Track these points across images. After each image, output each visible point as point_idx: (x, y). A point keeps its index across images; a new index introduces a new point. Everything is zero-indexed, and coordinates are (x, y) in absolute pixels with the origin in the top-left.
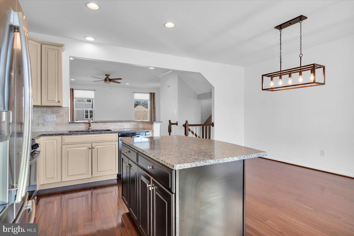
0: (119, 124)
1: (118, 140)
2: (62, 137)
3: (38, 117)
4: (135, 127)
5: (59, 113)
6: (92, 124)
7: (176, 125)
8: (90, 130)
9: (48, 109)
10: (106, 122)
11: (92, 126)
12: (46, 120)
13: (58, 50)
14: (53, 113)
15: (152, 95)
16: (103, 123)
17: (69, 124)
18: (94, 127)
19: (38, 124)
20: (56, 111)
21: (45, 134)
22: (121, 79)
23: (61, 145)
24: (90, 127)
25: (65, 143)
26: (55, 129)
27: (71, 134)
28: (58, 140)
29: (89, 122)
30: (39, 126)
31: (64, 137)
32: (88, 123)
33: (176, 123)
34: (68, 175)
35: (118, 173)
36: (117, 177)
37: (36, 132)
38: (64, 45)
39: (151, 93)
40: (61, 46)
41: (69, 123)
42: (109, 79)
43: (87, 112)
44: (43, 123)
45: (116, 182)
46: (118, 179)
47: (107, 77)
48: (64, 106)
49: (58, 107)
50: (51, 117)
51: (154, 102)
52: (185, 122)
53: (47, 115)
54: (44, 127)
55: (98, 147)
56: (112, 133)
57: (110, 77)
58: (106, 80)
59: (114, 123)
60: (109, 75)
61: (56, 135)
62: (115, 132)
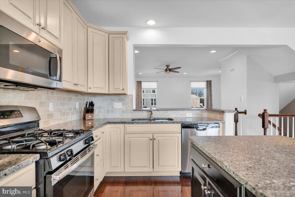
0: (181, 112)
1: (181, 132)
2: (125, 125)
3: (108, 105)
4: (198, 116)
5: (124, 100)
6: (153, 112)
7: (244, 114)
8: (152, 118)
9: (116, 97)
10: (167, 110)
11: (153, 114)
12: (114, 108)
13: (122, 38)
14: (120, 101)
15: (209, 83)
16: (165, 110)
17: (133, 112)
18: (156, 115)
19: (108, 111)
20: (123, 99)
21: (110, 122)
22: (180, 68)
23: (124, 134)
24: (152, 116)
25: (127, 131)
26: (121, 116)
27: (132, 123)
28: (121, 128)
29: (151, 109)
30: (109, 113)
31: (127, 125)
32: (150, 111)
33: (243, 111)
34: (130, 166)
35: (181, 171)
36: (180, 174)
37: (107, 118)
38: (127, 32)
39: (208, 81)
40: (125, 33)
41: (133, 110)
42: (169, 69)
43: (152, 100)
44: (112, 111)
45: (178, 179)
46: (180, 177)
47: (167, 67)
48: (128, 94)
49: (123, 95)
50: (118, 105)
51: (210, 90)
52: (263, 111)
53: (115, 102)
54: (112, 114)
55: (159, 138)
56: (174, 123)
57: (170, 68)
58: (166, 70)
59: (176, 111)
60: (169, 66)
61: (119, 123)
62: (178, 123)
